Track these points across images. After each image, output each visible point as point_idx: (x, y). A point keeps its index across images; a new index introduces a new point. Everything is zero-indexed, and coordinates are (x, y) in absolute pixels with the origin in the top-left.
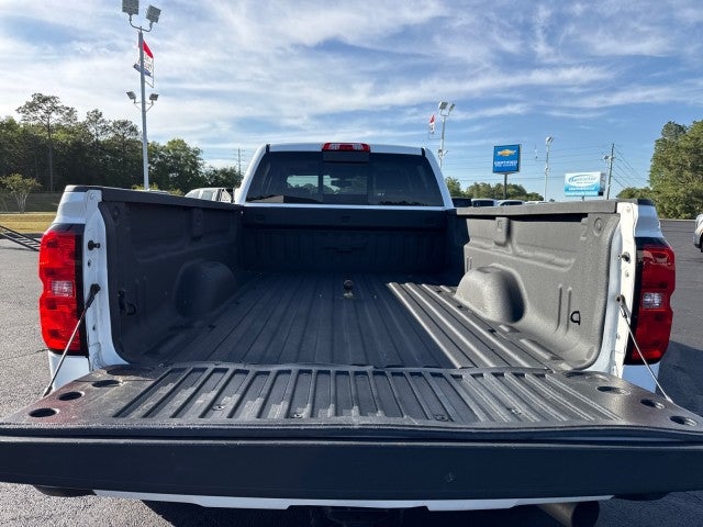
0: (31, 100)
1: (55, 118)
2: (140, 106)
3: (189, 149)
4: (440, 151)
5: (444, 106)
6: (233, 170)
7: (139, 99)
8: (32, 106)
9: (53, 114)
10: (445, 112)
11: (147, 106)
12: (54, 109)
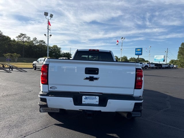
0: (20, 35)
1: (25, 39)
2: (47, 37)
3: (58, 48)
4: (121, 49)
5: (122, 38)
6: (69, 53)
7: (47, 36)
8: (20, 36)
9: (25, 38)
10: (123, 40)
11: (49, 38)
12: (25, 37)
